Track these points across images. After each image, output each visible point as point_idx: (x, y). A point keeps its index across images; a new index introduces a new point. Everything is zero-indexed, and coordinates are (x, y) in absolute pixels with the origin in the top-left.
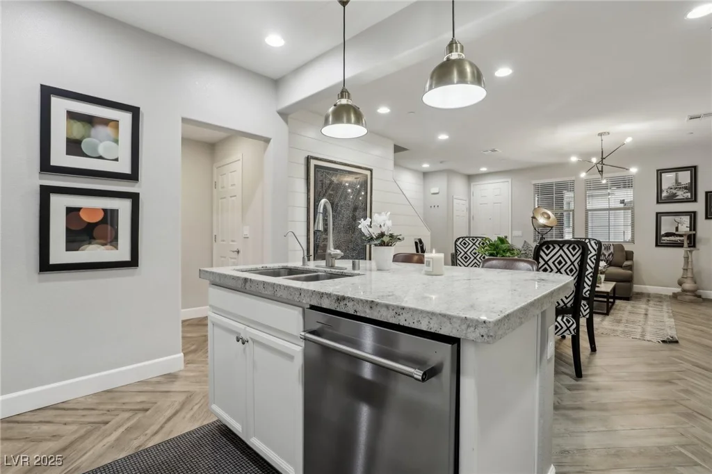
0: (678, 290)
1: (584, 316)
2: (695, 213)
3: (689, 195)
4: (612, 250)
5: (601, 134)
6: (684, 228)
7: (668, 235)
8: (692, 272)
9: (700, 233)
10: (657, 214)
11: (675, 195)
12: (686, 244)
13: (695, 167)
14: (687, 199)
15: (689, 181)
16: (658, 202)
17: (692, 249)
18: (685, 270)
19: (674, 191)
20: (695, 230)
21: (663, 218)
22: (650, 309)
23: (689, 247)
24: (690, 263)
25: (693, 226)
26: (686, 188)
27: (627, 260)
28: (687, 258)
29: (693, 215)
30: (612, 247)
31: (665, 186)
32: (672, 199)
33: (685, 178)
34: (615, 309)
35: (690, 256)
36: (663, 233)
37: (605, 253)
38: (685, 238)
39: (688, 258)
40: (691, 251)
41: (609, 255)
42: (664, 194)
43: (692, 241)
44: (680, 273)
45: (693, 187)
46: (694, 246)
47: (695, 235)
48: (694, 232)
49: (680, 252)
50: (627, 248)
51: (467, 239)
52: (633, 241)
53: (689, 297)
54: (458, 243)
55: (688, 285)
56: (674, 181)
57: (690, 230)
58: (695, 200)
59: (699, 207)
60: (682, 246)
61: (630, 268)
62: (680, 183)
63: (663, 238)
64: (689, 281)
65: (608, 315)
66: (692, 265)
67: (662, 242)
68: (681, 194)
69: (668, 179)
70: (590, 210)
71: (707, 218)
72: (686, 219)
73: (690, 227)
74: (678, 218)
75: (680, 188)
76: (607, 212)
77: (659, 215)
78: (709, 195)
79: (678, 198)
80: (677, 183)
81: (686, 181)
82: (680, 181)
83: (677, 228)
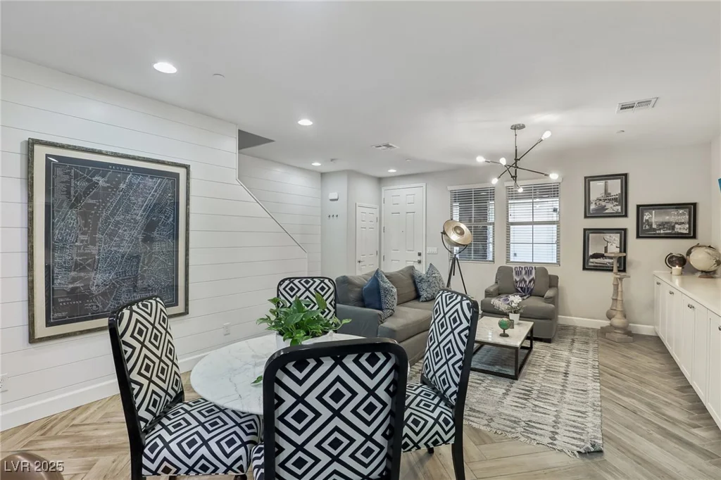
0: (606, 323)
1: (445, 442)
2: (625, 230)
3: (619, 207)
4: (533, 275)
5: (515, 128)
6: (614, 249)
7: (596, 256)
8: (623, 304)
9: (631, 255)
10: (585, 230)
11: (604, 208)
12: (615, 269)
13: (626, 175)
14: (617, 213)
15: (620, 192)
16: (586, 217)
17: (623, 274)
18: (615, 300)
19: (603, 204)
20: (625, 251)
21: (591, 235)
22: (573, 359)
23: (619, 271)
24: (619, 293)
25: (624, 247)
26: (615, 200)
27: (550, 287)
28: (616, 286)
29: (623, 232)
30: (534, 271)
31: (593, 197)
32: (600, 213)
33: (615, 187)
34: (529, 364)
35: (619, 282)
36: (591, 253)
37: (526, 279)
38: (614, 261)
39: (618, 285)
40: (621, 279)
41: (530, 282)
42: (593, 207)
43: (623, 265)
44: (609, 303)
45: (624, 198)
46: (624, 270)
47: (625, 257)
48: (624, 254)
49: (609, 278)
50: (551, 271)
51: (296, 282)
52: (558, 263)
53: (618, 335)
54: (281, 288)
55: (618, 321)
56: (603, 191)
57: (620, 252)
58: (626, 216)
59: (630, 223)
60: (612, 270)
61: (553, 300)
62: (609, 194)
63: (591, 260)
64: (619, 315)
65: (517, 379)
66: (622, 296)
67: (590, 264)
68: (612, 208)
69: (597, 188)
70: (513, 224)
71: (638, 237)
72: (616, 238)
73: (620, 248)
74: (607, 236)
75: (610, 200)
76: (531, 226)
77: (586, 232)
78: (641, 209)
79: (607, 211)
80: (607, 194)
81: (615, 192)
82: (609, 192)
83: (606, 248)
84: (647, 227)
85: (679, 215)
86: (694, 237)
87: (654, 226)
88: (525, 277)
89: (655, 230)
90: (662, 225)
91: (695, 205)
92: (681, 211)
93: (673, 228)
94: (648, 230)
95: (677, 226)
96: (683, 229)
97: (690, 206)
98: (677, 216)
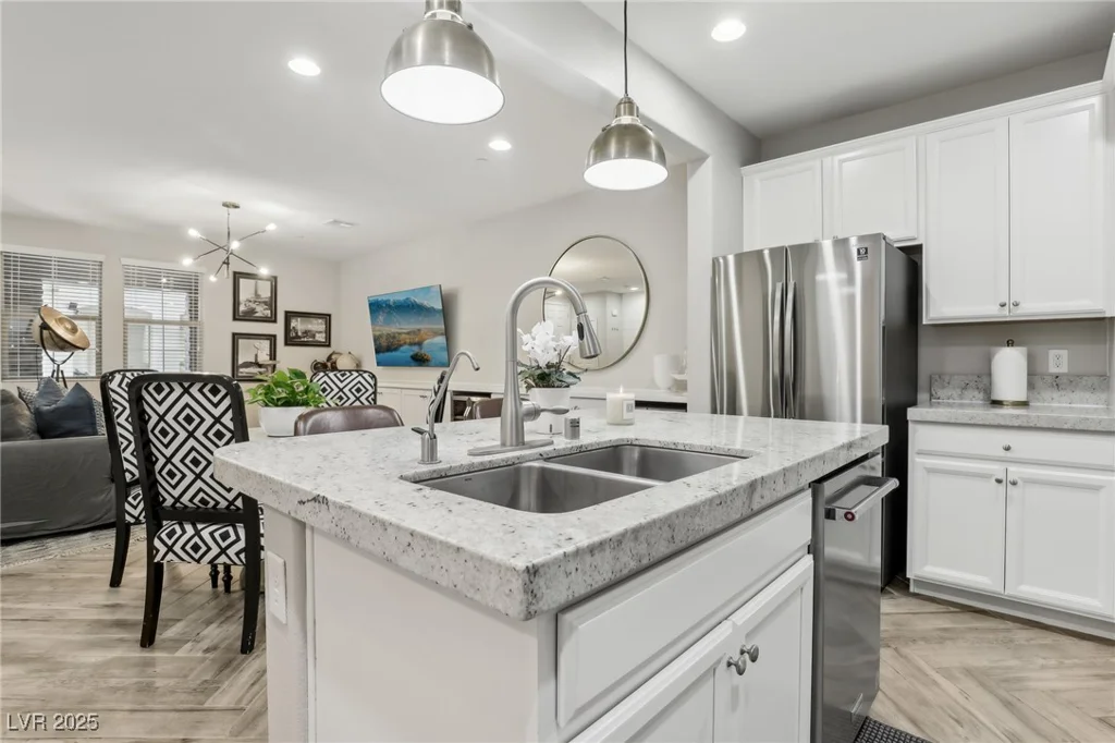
2: (275, 336)
3: (268, 311)
5: (228, 205)
6: (264, 357)
7: (247, 365)
10: (234, 335)
11: (253, 311)
13: (276, 278)
14: (266, 317)
15: (270, 295)
16: (235, 319)
19: (253, 306)
20: (275, 359)
21: (240, 341)
25: (273, 355)
26: (265, 303)
29: (272, 338)
31: (243, 297)
32: (249, 316)
36: (240, 362)
42: (242, 308)
45: (272, 303)
47: (275, 366)
48: (274, 362)
56: (253, 292)
57: (270, 359)
58: (275, 321)
59: (278, 329)
62: (260, 296)
63: (241, 370)
67: (241, 375)
68: (261, 311)
69: (247, 288)
71: (286, 344)
72: (266, 344)
73: (271, 355)
74: (257, 343)
75: (259, 302)
76: (161, 326)
77: (236, 337)
78: (289, 315)
79: (257, 315)
80: (257, 295)
81: (266, 293)
82: (259, 293)
83: (256, 356)
84: (294, 335)
85: (318, 324)
86: (329, 346)
87: (300, 334)
89: (300, 337)
90: (306, 333)
91: (329, 315)
92: (320, 321)
93: (314, 336)
94: (294, 338)
95: (317, 335)
96: (321, 338)
97: (327, 318)
98: (317, 326)
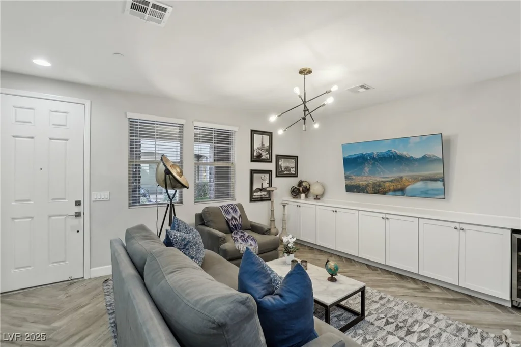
2: (271, 171)
3: (268, 155)
4: (239, 212)
6: (266, 185)
7: (257, 190)
10: (251, 171)
11: (260, 156)
14: (267, 159)
16: (252, 161)
18: (272, 221)
19: (261, 152)
20: (271, 186)
21: (254, 175)
25: (271, 183)
26: (267, 150)
29: (269, 172)
31: (256, 147)
32: (259, 159)
36: (254, 189)
41: (239, 218)
42: (255, 154)
45: (270, 150)
46: (270, 199)
49: (265, 204)
52: (234, 198)
56: (261, 143)
57: (269, 187)
58: (271, 162)
59: (273, 166)
62: (264, 145)
63: (255, 194)
67: (254, 197)
68: (265, 155)
69: (258, 140)
71: (277, 176)
72: (267, 176)
73: (269, 184)
74: (262, 175)
75: (264, 149)
77: (253, 172)
78: (279, 157)
79: (262, 158)
80: (263, 145)
81: (267, 144)
82: (264, 144)
83: (262, 184)
84: (280, 170)
85: (292, 162)
86: (297, 176)
87: (283, 169)
88: (233, 214)
89: (282, 171)
90: (287, 169)
91: (297, 157)
92: (293, 160)
93: (290, 170)
94: (280, 172)
95: (291, 170)
96: (293, 171)
97: (295, 158)
98: (291, 164)
